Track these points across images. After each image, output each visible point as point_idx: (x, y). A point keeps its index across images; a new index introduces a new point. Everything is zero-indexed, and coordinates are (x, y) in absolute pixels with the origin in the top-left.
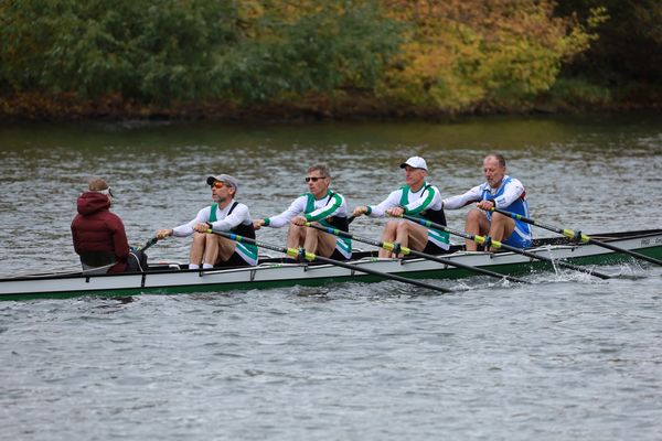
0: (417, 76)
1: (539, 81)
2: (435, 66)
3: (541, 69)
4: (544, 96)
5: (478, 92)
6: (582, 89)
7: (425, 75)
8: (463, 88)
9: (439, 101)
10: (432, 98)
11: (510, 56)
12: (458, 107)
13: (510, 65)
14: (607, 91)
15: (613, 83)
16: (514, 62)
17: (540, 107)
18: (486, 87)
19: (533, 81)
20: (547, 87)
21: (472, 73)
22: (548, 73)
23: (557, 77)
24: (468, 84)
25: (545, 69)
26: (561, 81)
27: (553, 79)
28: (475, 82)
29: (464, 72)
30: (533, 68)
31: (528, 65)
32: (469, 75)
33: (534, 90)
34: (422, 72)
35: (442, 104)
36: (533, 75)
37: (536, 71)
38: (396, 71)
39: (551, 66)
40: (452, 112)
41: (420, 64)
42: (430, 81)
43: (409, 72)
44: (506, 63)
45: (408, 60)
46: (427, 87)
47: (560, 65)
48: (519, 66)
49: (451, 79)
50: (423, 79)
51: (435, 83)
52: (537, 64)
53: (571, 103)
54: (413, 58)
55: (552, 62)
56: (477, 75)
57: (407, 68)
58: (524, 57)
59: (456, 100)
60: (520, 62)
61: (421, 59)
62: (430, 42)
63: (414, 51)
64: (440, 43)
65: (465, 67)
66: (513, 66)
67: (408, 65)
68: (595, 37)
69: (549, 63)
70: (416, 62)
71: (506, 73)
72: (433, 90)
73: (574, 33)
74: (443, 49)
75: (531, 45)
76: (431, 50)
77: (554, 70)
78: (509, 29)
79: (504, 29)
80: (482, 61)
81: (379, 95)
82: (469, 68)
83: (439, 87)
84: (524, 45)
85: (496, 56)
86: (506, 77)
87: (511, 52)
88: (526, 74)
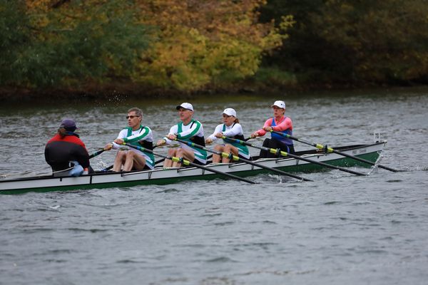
0: (163, 67)
1: (247, 69)
2: (175, 59)
3: (248, 60)
4: (249, 80)
6: (276, 74)
7: (168, 65)
8: (195, 75)
9: (179, 84)
10: (173, 82)
11: (226, 52)
12: (193, 88)
13: (225, 58)
14: (294, 76)
15: (297, 71)
16: (228, 55)
17: (246, 88)
18: (210, 74)
19: (242, 69)
20: (252, 73)
21: (200, 63)
22: (252, 62)
23: (260, 66)
24: (197, 73)
25: (251, 60)
26: (263, 70)
27: (256, 68)
28: (202, 71)
29: (194, 63)
30: (241, 60)
31: (238, 58)
32: (198, 65)
33: (243, 76)
34: (166, 63)
35: (181, 87)
36: (242, 64)
37: (244, 62)
38: (146, 63)
39: (255, 58)
40: (188, 92)
41: (165, 58)
42: (172, 70)
43: (156, 64)
44: (223, 56)
45: (155, 55)
46: (169, 74)
47: (261, 57)
48: (232, 58)
49: (186, 68)
50: (167, 69)
51: (175, 71)
52: (245, 57)
53: (268, 85)
54: (159, 54)
55: (256, 55)
56: (203, 66)
57: (155, 61)
58: (235, 52)
59: (191, 83)
60: (233, 56)
61: (165, 54)
62: (169, 42)
63: (159, 49)
64: (177, 42)
65: (195, 60)
66: (228, 58)
67: (155, 59)
68: (286, 36)
69: (253, 56)
70: (162, 56)
71: (223, 64)
72: (174, 76)
73: (271, 34)
74: (180, 47)
75: (240, 43)
76: (171, 48)
77: (257, 61)
78: (226, 32)
79: (223, 32)
80: (205, 55)
81: (134, 81)
82: (198, 61)
83: (178, 74)
84: (236, 43)
85: (215, 51)
86: (223, 66)
87: (226, 48)
88: (238, 64)
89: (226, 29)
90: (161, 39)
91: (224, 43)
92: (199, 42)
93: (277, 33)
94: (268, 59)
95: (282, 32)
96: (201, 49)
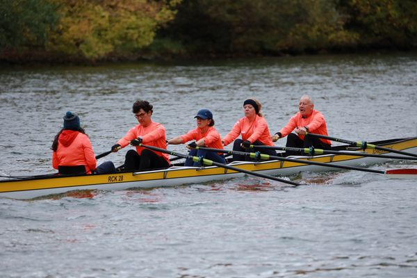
0: (72, 38)
1: (143, 40)
2: (81, 32)
3: (144, 33)
4: (146, 50)
5: (109, 47)
6: (169, 44)
7: (75, 37)
8: (100, 44)
9: (86, 53)
10: (81, 51)
11: (126, 26)
12: (97, 57)
13: (125, 31)
14: (183, 47)
15: (186, 42)
16: (128, 28)
17: (144, 57)
18: (113, 44)
19: (140, 40)
20: (147, 44)
21: (106, 35)
22: (148, 35)
23: (155, 38)
24: (103, 43)
25: (147, 33)
26: (157, 41)
27: (152, 40)
28: (107, 42)
29: (99, 35)
30: (139, 32)
31: (136, 31)
32: (103, 36)
33: (140, 46)
34: (74, 35)
35: (88, 55)
36: (139, 36)
37: (141, 34)
38: (58, 35)
39: (151, 31)
40: (93, 59)
41: (73, 31)
42: (79, 41)
43: (66, 36)
44: (123, 29)
45: (65, 28)
46: (78, 45)
47: (155, 30)
48: (131, 31)
49: (92, 40)
50: (75, 40)
51: (83, 42)
52: (142, 30)
53: (162, 54)
54: (68, 27)
55: (151, 28)
56: (108, 37)
57: (65, 33)
58: (133, 26)
59: (96, 52)
60: (132, 29)
61: (73, 28)
62: (78, 17)
63: (68, 22)
64: (85, 17)
65: (99, 32)
66: (128, 31)
67: (66, 31)
68: (176, 12)
69: (149, 29)
70: (70, 29)
71: (124, 36)
72: (82, 46)
73: (163, 11)
74: (86, 21)
75: (137, 18)
76: (79, 22)
77: (153, 34)
78: (126, 9)
79: (123, 8)
80: (109, 29)
81: (48, 50)
82: (103, 33)
83: (86, 44)
84: (133, 18)
85: (117, 25)
86: (124, 38)
87: (126, 22)
88: (136, 36)
89: (125, 7)
90: (70, 13)
91: (124, 17)
92: (103, 17)
93: (167, 9)
94: (162, 32)
95: (172, 9)
96: (104, 23)
